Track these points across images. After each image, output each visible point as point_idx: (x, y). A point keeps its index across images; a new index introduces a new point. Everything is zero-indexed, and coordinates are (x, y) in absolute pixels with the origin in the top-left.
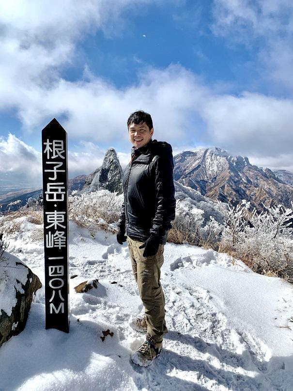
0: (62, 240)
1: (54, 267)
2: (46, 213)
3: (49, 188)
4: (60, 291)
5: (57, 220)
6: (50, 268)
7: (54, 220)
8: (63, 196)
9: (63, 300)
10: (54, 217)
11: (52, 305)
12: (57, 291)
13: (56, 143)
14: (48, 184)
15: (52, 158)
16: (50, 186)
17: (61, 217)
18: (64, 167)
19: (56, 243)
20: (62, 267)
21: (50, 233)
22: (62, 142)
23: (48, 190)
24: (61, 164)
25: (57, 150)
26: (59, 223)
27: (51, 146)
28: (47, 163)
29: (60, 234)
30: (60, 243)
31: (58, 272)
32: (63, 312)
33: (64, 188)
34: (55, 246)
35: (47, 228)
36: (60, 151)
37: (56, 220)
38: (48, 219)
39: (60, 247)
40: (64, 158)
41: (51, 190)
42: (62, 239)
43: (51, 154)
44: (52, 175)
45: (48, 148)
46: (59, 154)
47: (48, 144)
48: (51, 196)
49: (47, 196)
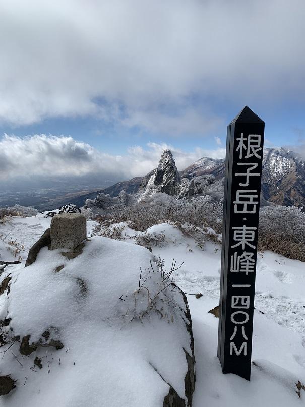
0: (250, 264)
1: (238, 297)
2: (234, 228)
3: (238, 196)
4: (243, 327)
8: (255, 207)
10: (242, 234)
11: (232, 344)
12: (240, 327)
13: (252, 138)
14: (238, 192)
15: (246, 157)
16: (241, 194)
17: (251, 234)
18: (259, 169)
19: (242, 267)
20: (248, 297)
21: (236, 253)
22: (259, 136)
23: (238, 199)
24: (256, 165)
25: (252, 147)
26: (247, 241)
27: (245, 143)
28: (239, 164)
29: (248, 256)
30: (247, 267)
31: (243, 303)
32: (245, 354)
33: (256, 196)
34: (241, 270)
35: (233, 247)
36: (255, 149)
37: (244, 238)
38: (235, 235)
39: (247, 271)
40: (259, 157)
41: (241, 199)
43: (245, 153)
45: (241, 145)
46: (255, 152)
47: (241, 139)
48: (240, 207)
49: (236, 207)
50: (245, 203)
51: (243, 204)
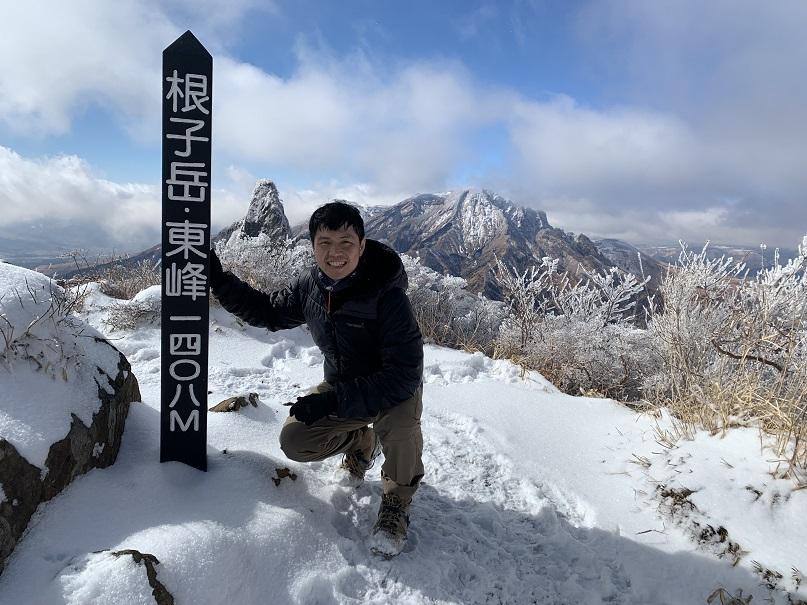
0: (199, 283)
1: (180, 337)
2: (168, 224)
3: (174, 172)
4: (191, 386)
5: (190, 240)
6: (172, 337)
7: (183, 240)
8: (202, 192)
9: (197, 403)
10: (183, 234)
11: (174, 414)
12: (185, 385)
13: (192, 80)
14: (174, 165)
15: (184, 110)
16: (178, 168)
17: (198, 234)
18: (207, 131)
19: (186, 287)
20: (198, 337)
21: (174, 265)
22: (204, 78)
23: (173, 176)
24: (201, 124)
25: (194, 94)
26: (193, 246)
27: (182, 86)
28: (172, 119)
29: (195, 269)
30: (194, 288)
31: (189, 346)
32: (196, 428)
33: (205, 174)
34: (184, 293)
35: (168, 254)
36: (199, 97)
37: (187, 240)
38: (172, 236)
39: (194, 295)
40: (207, 112)
41: (179, 177)
42: (198, 279)
43: (181, 102)
44: (182, 145)
45: (175, 90)
46: (198, 103)
47: (175, 80)
48: (179, 190)
49: (171, 190)
50: (187, 184)
51: (183, 186)
